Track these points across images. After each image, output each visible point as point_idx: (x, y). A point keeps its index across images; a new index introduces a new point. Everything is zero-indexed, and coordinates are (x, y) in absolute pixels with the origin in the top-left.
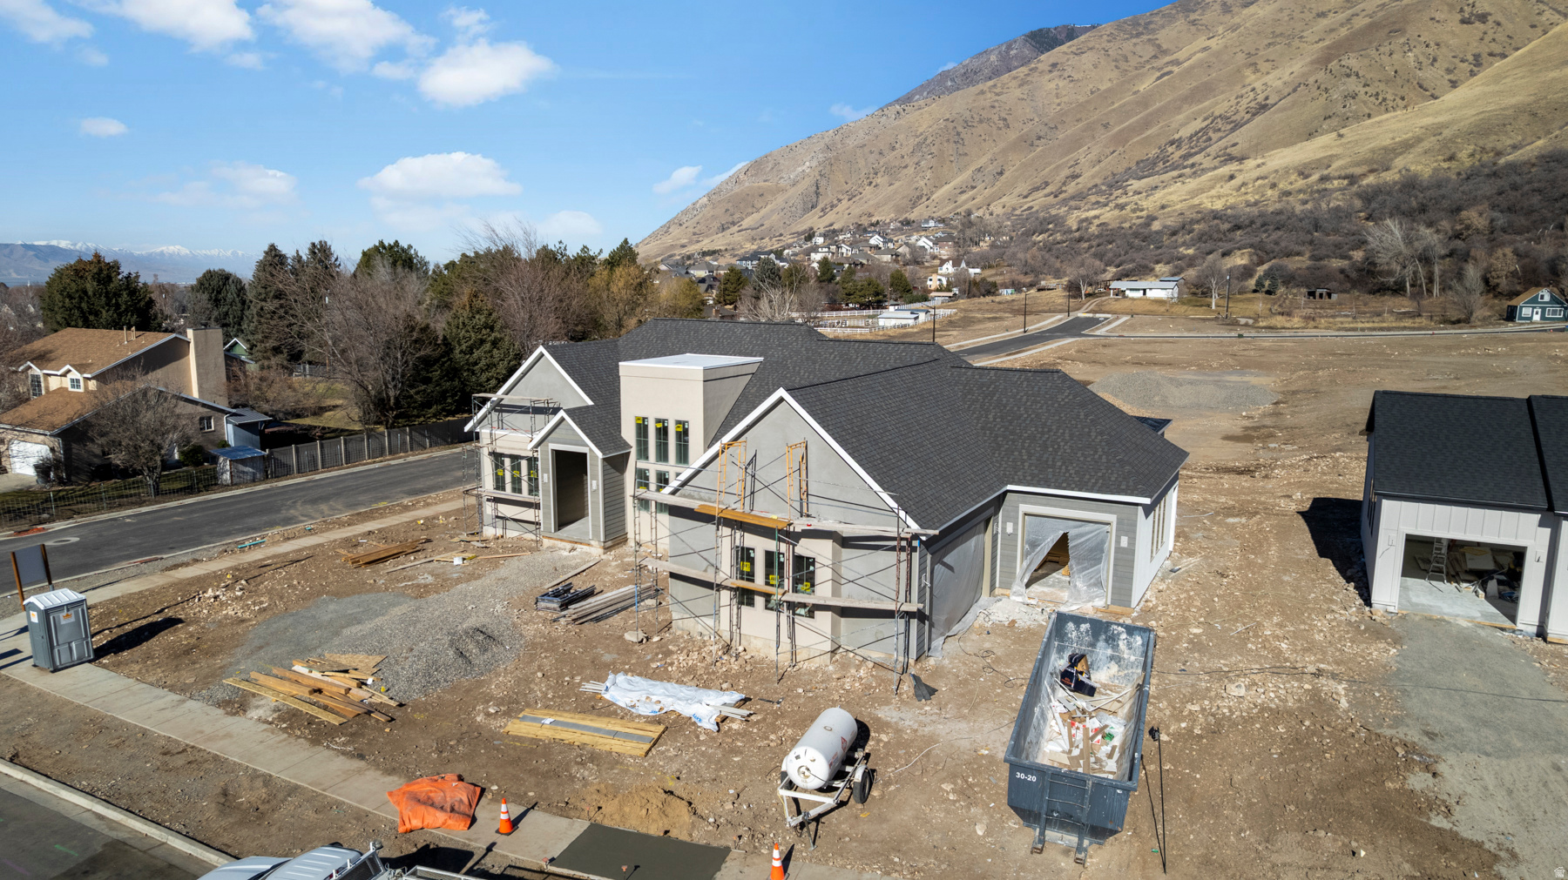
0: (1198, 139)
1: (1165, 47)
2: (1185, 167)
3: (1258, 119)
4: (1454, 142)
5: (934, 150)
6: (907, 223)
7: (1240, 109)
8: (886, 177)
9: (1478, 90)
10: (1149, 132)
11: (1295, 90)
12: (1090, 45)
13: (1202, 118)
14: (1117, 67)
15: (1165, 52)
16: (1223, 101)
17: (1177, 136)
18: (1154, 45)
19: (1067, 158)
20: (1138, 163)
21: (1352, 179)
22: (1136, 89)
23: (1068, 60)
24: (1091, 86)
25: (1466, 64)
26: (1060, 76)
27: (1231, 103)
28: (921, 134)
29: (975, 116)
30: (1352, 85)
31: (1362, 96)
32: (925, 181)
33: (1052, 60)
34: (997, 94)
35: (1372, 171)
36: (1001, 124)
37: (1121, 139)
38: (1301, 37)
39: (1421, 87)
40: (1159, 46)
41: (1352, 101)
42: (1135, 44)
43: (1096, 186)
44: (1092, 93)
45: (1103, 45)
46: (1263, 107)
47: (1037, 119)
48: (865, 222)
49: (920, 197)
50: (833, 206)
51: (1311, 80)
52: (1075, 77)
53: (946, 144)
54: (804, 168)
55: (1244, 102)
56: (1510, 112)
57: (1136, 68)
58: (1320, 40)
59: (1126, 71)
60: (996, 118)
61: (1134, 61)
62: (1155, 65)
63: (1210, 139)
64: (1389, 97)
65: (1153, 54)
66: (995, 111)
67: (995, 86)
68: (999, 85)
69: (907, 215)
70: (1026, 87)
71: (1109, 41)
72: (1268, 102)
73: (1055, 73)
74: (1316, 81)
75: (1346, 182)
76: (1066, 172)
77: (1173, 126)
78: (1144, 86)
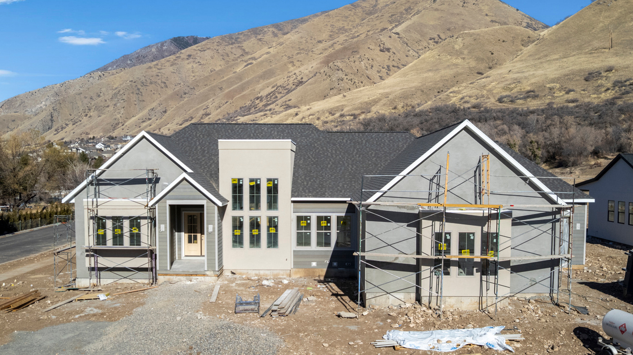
0: (271, 97)
1: (247, 50)
2: (266, 111)
3: (299, 88)
4: (395, 101)
5: (124, 97)
6: (111, 138)
7: (290, 83)
8: (96, 112)
9: (398, 79)
10: (244, 93)
11: (315, 75)
12: (208, 46)
13: (271, 86)
14: (223, 59)
15: (247, 53)
16: (280, 79)
17: (259, 95)
18: (241, 49)
19: (202, 104)
20: (241, 108)
21: (355, 116)
22: (234, 71)
23: (197, 53)
24: (210, 68)
25: (384, 69)
26: (194, 62)
27: (285, 80)
28: (116, 88)
29: (148, 80)
30: (340, 74)
31: (345, 80)
32: (120, 115)
33: (188, 53)
34: (159, 69)
35: (363, 113)
36: (163, 85)
37: (230, 96)
38: (312, 51)
39: (368, 78)
40: (244, 50)
41: (341, 82)
42: (232, 48)
43: (219, 119)
44: (211, 71)
45: (215, 47)
46: (301, 83)
47: (182, 84)
48: (84, 137)
49: (118, 124)
50: (63, 128)
51: (322, 71)
52: (202, 63)
53: (131, 95)
54: (42, 105)
55: (291, 79)
56: (413, 89)
57: (233, 60)
58: (321, 53)
59: (228, 61)
60: (159, 82)
61: (232, 57)
62: (243, 59)
63: (277, 97)
64: (357, 81)
65: (241, 53)
66: (159, 78)
67: (157, 64)
68: (160, 64)
69: (111, 134)
70: (175, 66)
71: (218, 46)
72: (303, 80)
73: (191, 60)
74: (324, 72)
75: (352, 117)
76: (202, 112)
77: (257, 90)
78: (239, 69)
